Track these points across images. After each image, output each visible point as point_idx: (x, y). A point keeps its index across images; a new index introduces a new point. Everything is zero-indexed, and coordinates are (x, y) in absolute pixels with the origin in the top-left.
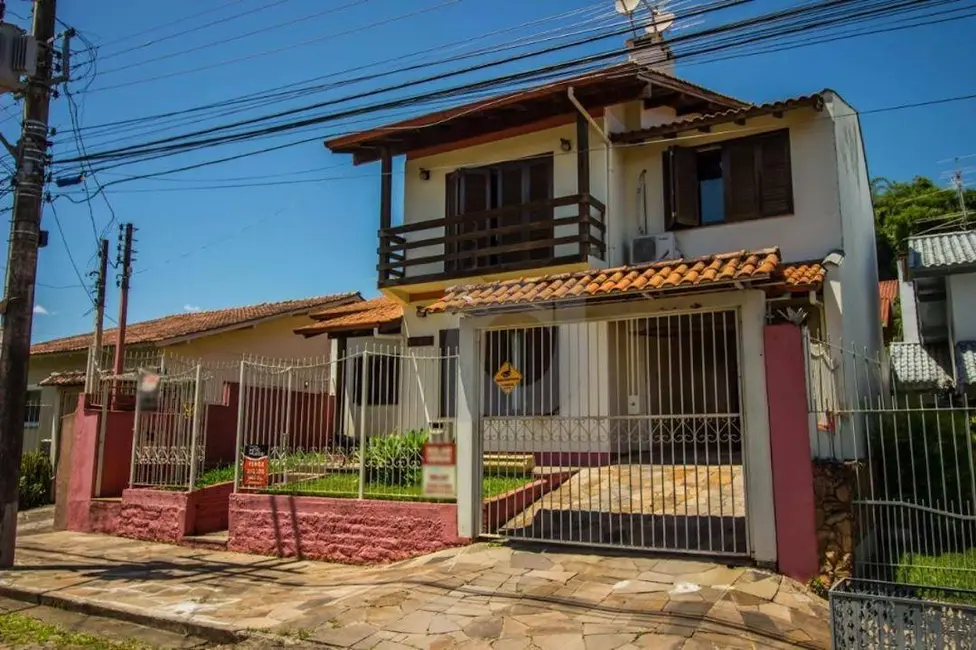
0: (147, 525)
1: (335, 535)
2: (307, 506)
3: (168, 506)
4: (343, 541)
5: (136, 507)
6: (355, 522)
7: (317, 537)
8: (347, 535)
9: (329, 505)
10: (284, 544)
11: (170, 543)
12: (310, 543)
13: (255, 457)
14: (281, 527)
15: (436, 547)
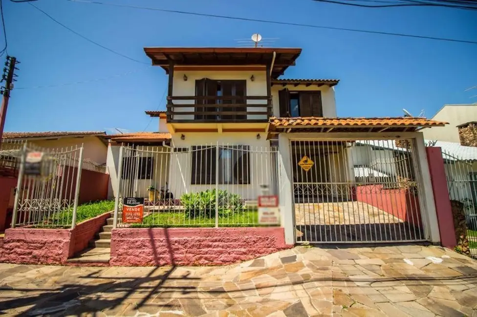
0: (30, 253)
1: (201, 250)
2: (178, 234)
3: (52, 239)
4: (207, 253)
5: (19, 241)
6: (216, 241)
7: (186, 252)
8: (210, 249)
9: (195, 232)
10: (159, 259)
11: (54, 264)
12: (181, 255)
13: (133, 205)
14: (157, 248)
15: (272, 251)
